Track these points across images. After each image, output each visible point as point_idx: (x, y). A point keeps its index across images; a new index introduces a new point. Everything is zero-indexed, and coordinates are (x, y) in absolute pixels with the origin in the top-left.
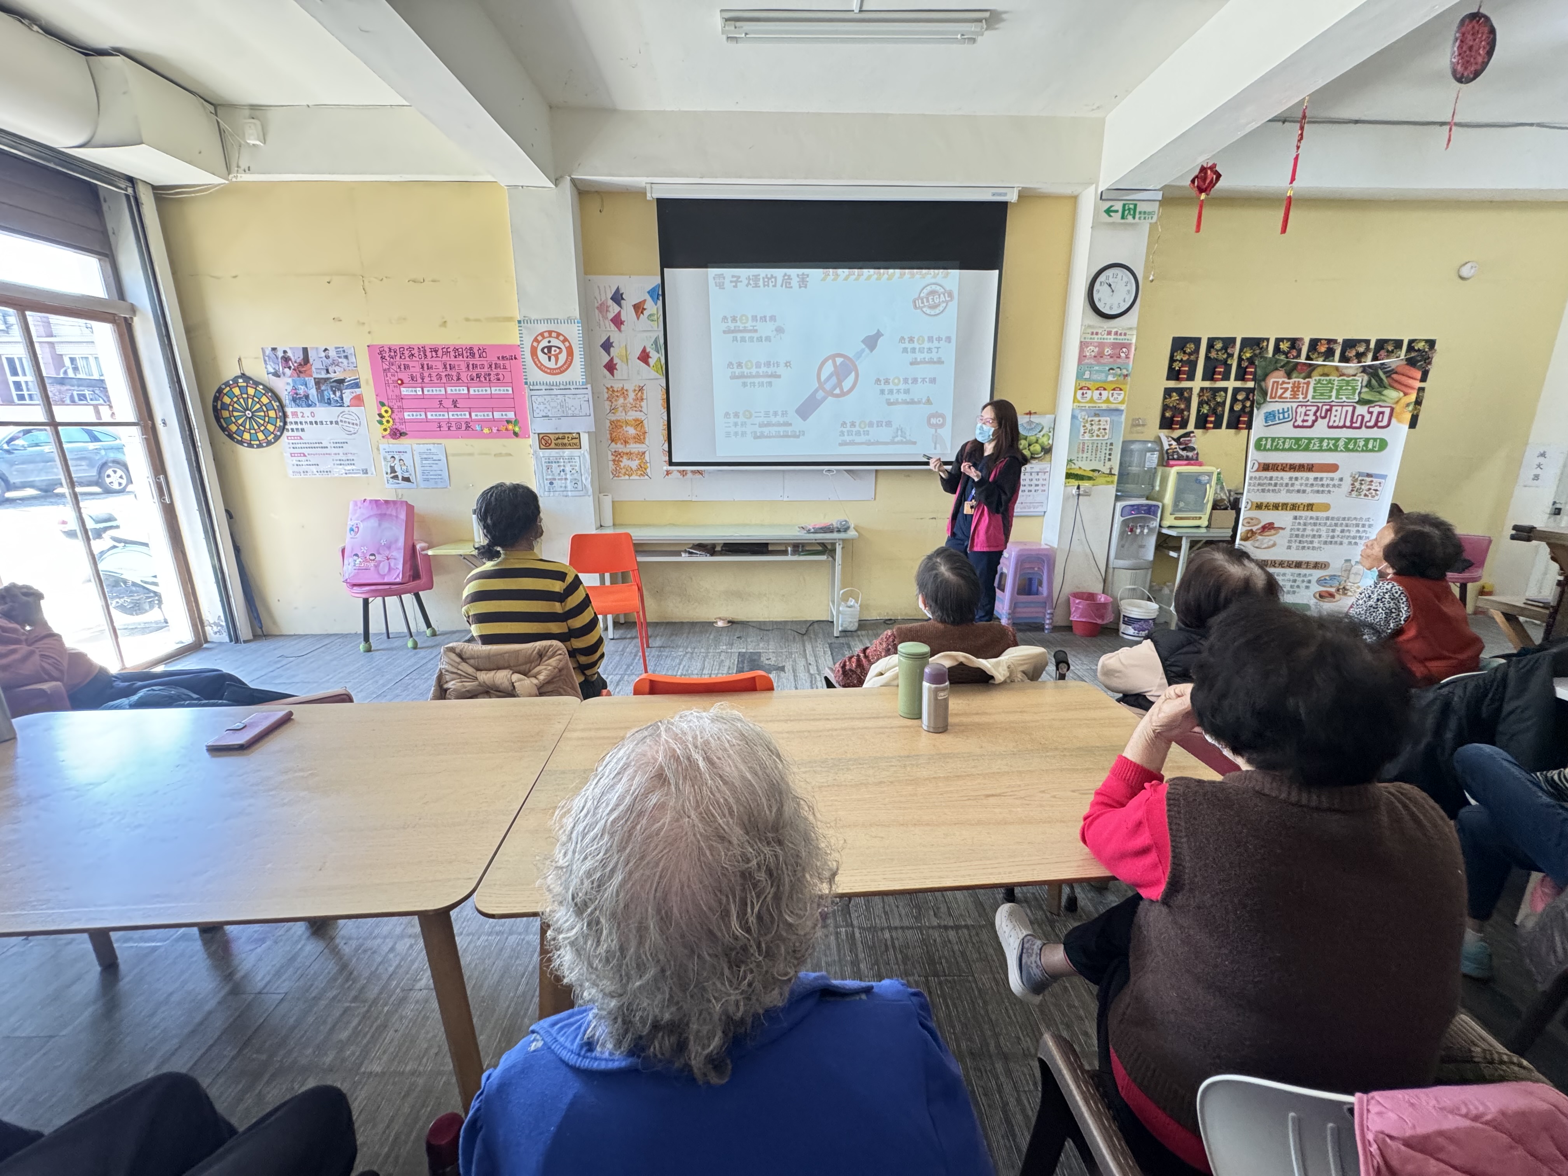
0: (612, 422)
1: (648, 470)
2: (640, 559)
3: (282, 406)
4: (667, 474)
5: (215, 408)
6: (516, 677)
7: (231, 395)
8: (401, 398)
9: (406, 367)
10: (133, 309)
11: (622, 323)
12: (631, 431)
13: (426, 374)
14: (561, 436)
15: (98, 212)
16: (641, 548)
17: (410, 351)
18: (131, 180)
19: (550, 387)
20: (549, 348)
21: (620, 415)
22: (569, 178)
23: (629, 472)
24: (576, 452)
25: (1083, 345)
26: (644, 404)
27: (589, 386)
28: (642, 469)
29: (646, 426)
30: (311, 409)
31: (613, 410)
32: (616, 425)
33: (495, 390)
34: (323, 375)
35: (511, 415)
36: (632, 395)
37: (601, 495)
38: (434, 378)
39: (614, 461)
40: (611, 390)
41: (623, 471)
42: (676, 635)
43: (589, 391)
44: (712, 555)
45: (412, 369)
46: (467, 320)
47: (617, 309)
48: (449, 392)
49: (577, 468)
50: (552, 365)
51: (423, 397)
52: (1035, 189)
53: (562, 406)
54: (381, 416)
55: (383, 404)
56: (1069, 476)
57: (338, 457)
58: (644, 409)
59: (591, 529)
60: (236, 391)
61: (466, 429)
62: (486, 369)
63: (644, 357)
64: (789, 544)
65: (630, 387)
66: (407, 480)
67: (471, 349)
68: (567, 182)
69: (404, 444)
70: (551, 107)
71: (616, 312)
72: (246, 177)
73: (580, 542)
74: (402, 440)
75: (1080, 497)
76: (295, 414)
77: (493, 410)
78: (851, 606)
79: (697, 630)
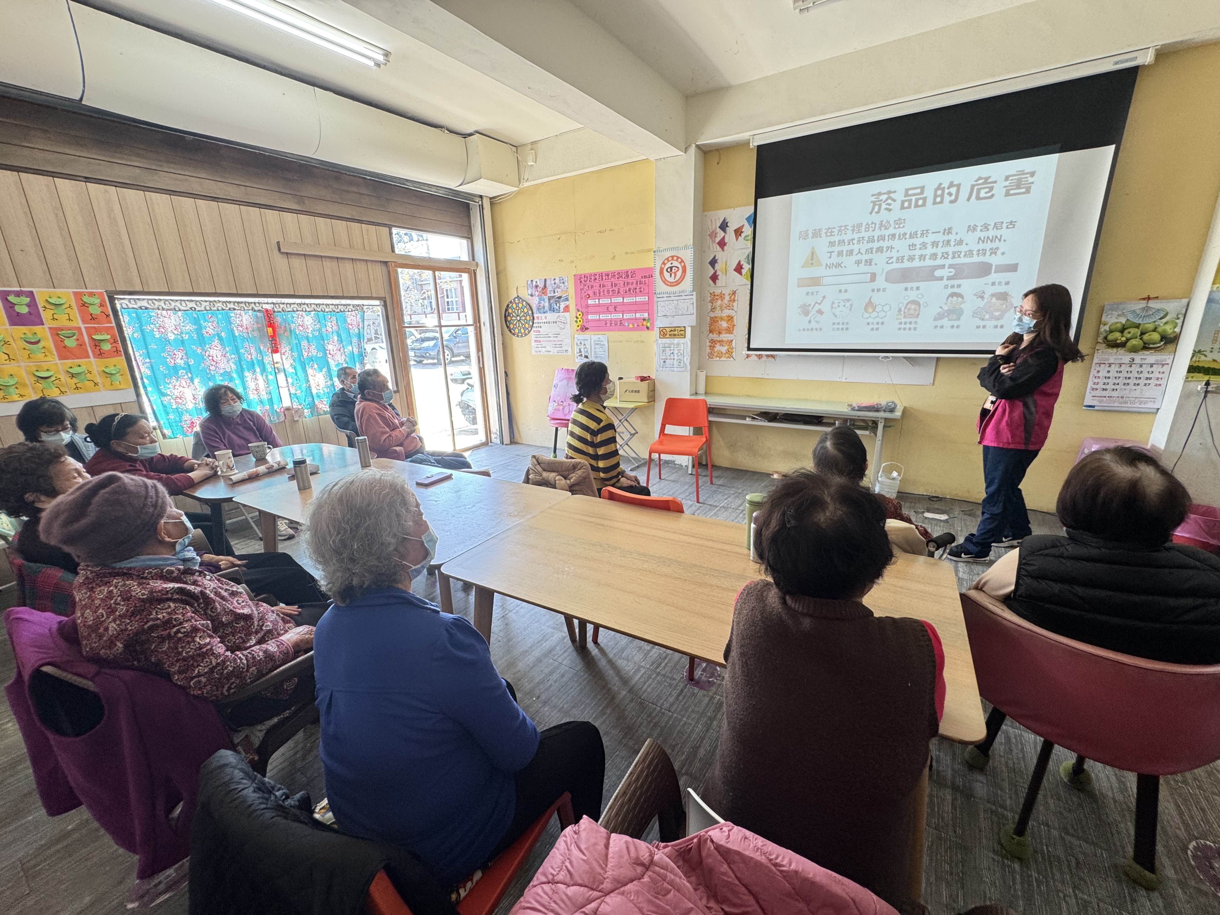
0: (711, 318)
1: (734, 354)
2: (711, 419)
3: (533, 313)
4: (747, 357)
5: (505, 314)
6: (559, 477)
7: (512, 308)
8: (588, 306)
9: (592, 287)
10: (477, 265)
11: (725, 244)
12: (724, 324)
13: (602, 291)
14: (673, 329)
15: (469, 216)
16: (711, 411)
17: (594, 277)
18: (481, 197)
19: (670, 295)
20: (671, 268)
21: (718, 313)
22: (694, 145)
23: (720, 355)
24: (682, 341)
26: (735, 304)
27: (694, 293)
28: (729, 354)
29: (735, 321)
30: (545, 315)
31: (713, 309)
32: (714, 320)
33: (638, 299)
34: (552, 295)
35: (646, 315)
36: (727, 298)
37: (698, 371)
38: (606, 293)
39: (710, 346)
40: (713, 295)
41: (716, 354)
42: (737, 479)
43: (694, 297)
44: (770, 421)
45: (595, 288)
46: (627, 253)
47: (722, 234)
48: (613, 301)
49: (682, 352)
50: (672, 280)
51: (599, 305)
52: (1188, 40)
53: (676, 308)
54: (577, 318)
55: (578, 311)
57: (555, 343)
58: (735, 308)
59: (685, 394)
60: (514, 306)
61: (619, 325)
62: (634, 285)
63: (739, 269)
65: (727, 292)
67: (627, 272)
68: (693, 149)
69: (587, 335)
70: (687, 98)
71: (722, 237)
72: (526, 184)
73: (671, 403)
74: (587, 332)
75: (1209, 395)
76: (538, 318)
77: (635, 312)
78: (894, 479)
79: (755, 478)
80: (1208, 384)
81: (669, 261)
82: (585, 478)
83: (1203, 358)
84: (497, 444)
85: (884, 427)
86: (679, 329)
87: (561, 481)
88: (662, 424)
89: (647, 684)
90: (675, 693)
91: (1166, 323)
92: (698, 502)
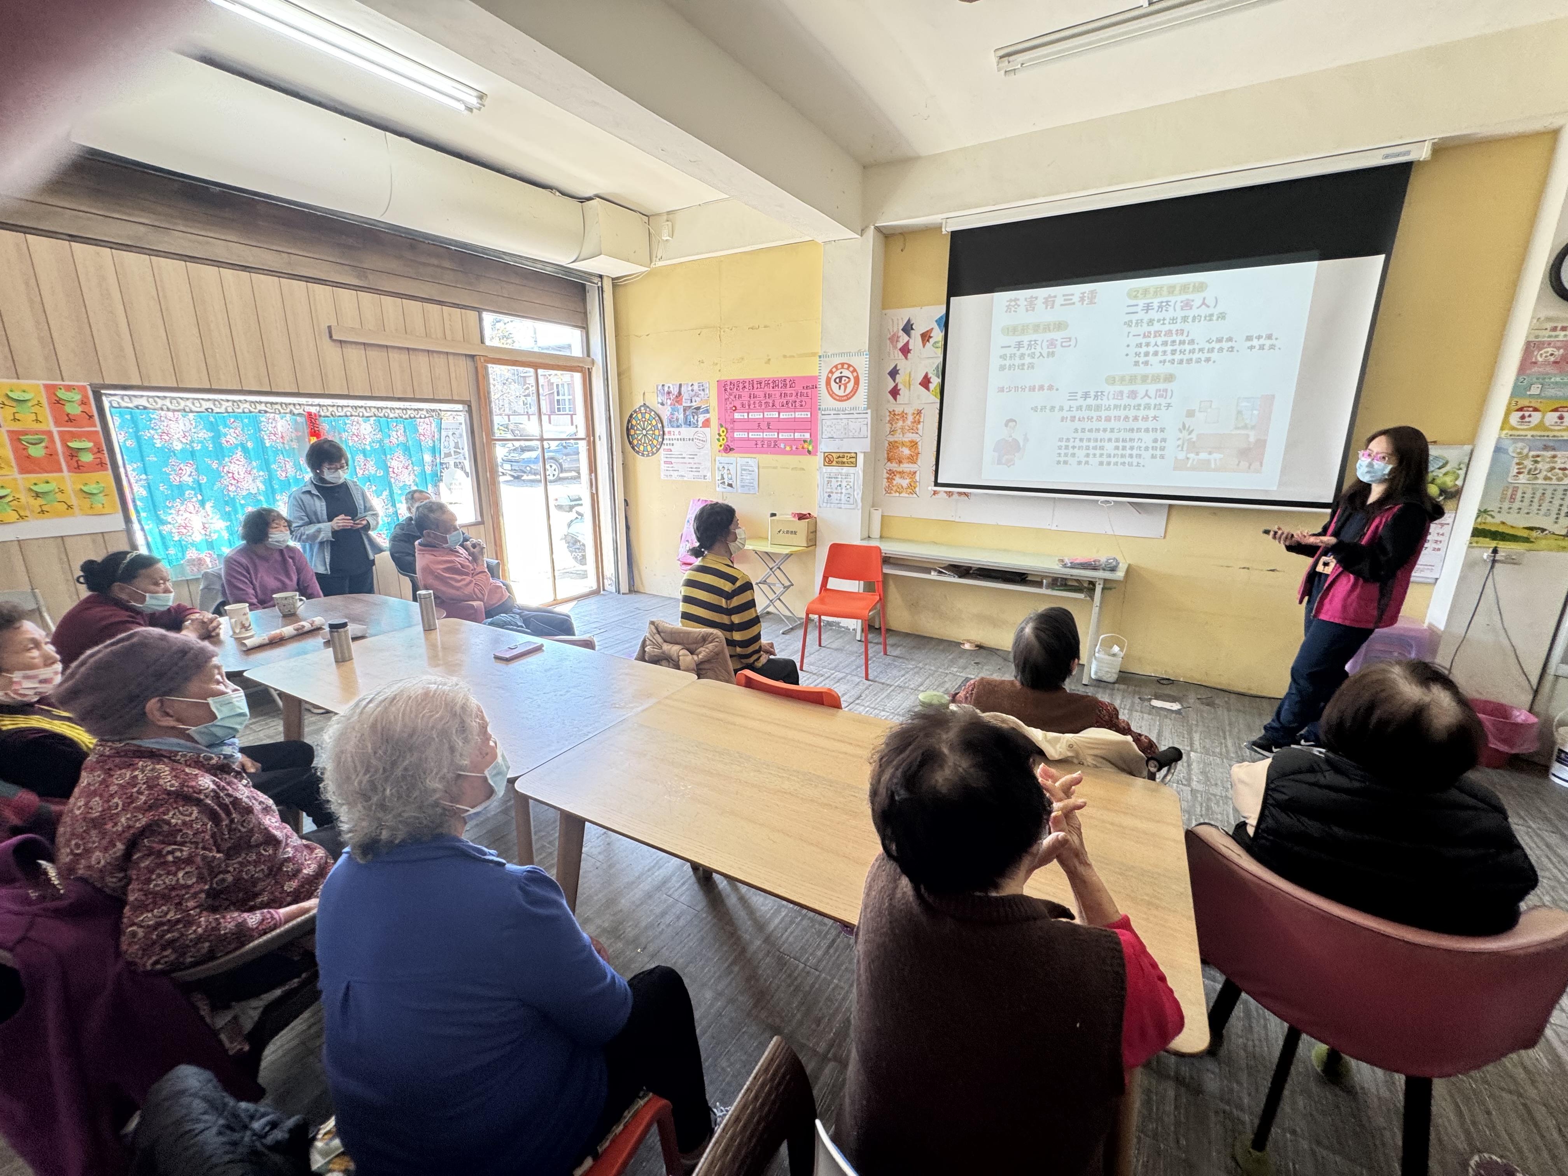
0: (890, 443)
1: (917, 489)
2: (887, 570)
3: (663, 427)
4: (934, 494)
5: (627, 427)
6: (685, 652)
7: (637, 419)
8: (734, 421)
9: (740, 396)
10: (593, 362)
11: (909, 351)
12: (906, 451)
13: (752, 402)
15: (584, 300)
16: (887, 560)
17: (742, 384)
18: (601, 277)
19: (838, 411)
20: (840, 378)
21: (898, 437)
22: (872, 227)
23: (900, 490)
24: (852, 470)
25: (1530, 347)
26: (920, 426)
27: (869, 411)
28: (912, 488)
29: (920, 447)
30: (679, 429)
31: (892, 432)
32: (893, 446)
33: (798, 415)
34: (689, 404)
35: (807, 436)
36: (910, 418)
37: (872, 509)
38: (757, 405)
39: (888, 478)
40: (893, 413)
41: (894, 489)
42: (919, 648)
43: (869, 416)
44: (960, 577)
45: (743, 398)
46: (785, 356)
47: (906, 338)
48: (766, 416)
49: (851, 484)
50: (841, 393)
51: (748, 420)
53: (845, 429)
54: (719, 435)
55: (722, 426)
56: (1478, 533)
57: (690, 466)
58: (920, 432)
59: (854, 539)
60: (640, 416)
61: (773, 447)
62: (793, 397)
63: (925, 382)
64: (1046, 577)
65: (910, 411)
66: (730, 485)
67: (785, 380)
68: (871, 232)
69: (732, 457)
70: (864, 167)
71: (905, 341)
72: (660, 264)
73: (837, 551)
74: (731, 454)
75: (1497, 565)
76: (669, 432)
77: (795, 431)
78: (1114, 655)
79: (941, 647)
80: (1495, 551)
81: (837, 369)
82: (717, 654)
83: (1489, 519)
84: (611, 593)
85: (1103, 589)
86: (849, 455)
87: (687, 658)
88: (824, 576)
89: (789, 930)
90: (825, 944)
91: (1445, 474)
92: (867, 679)
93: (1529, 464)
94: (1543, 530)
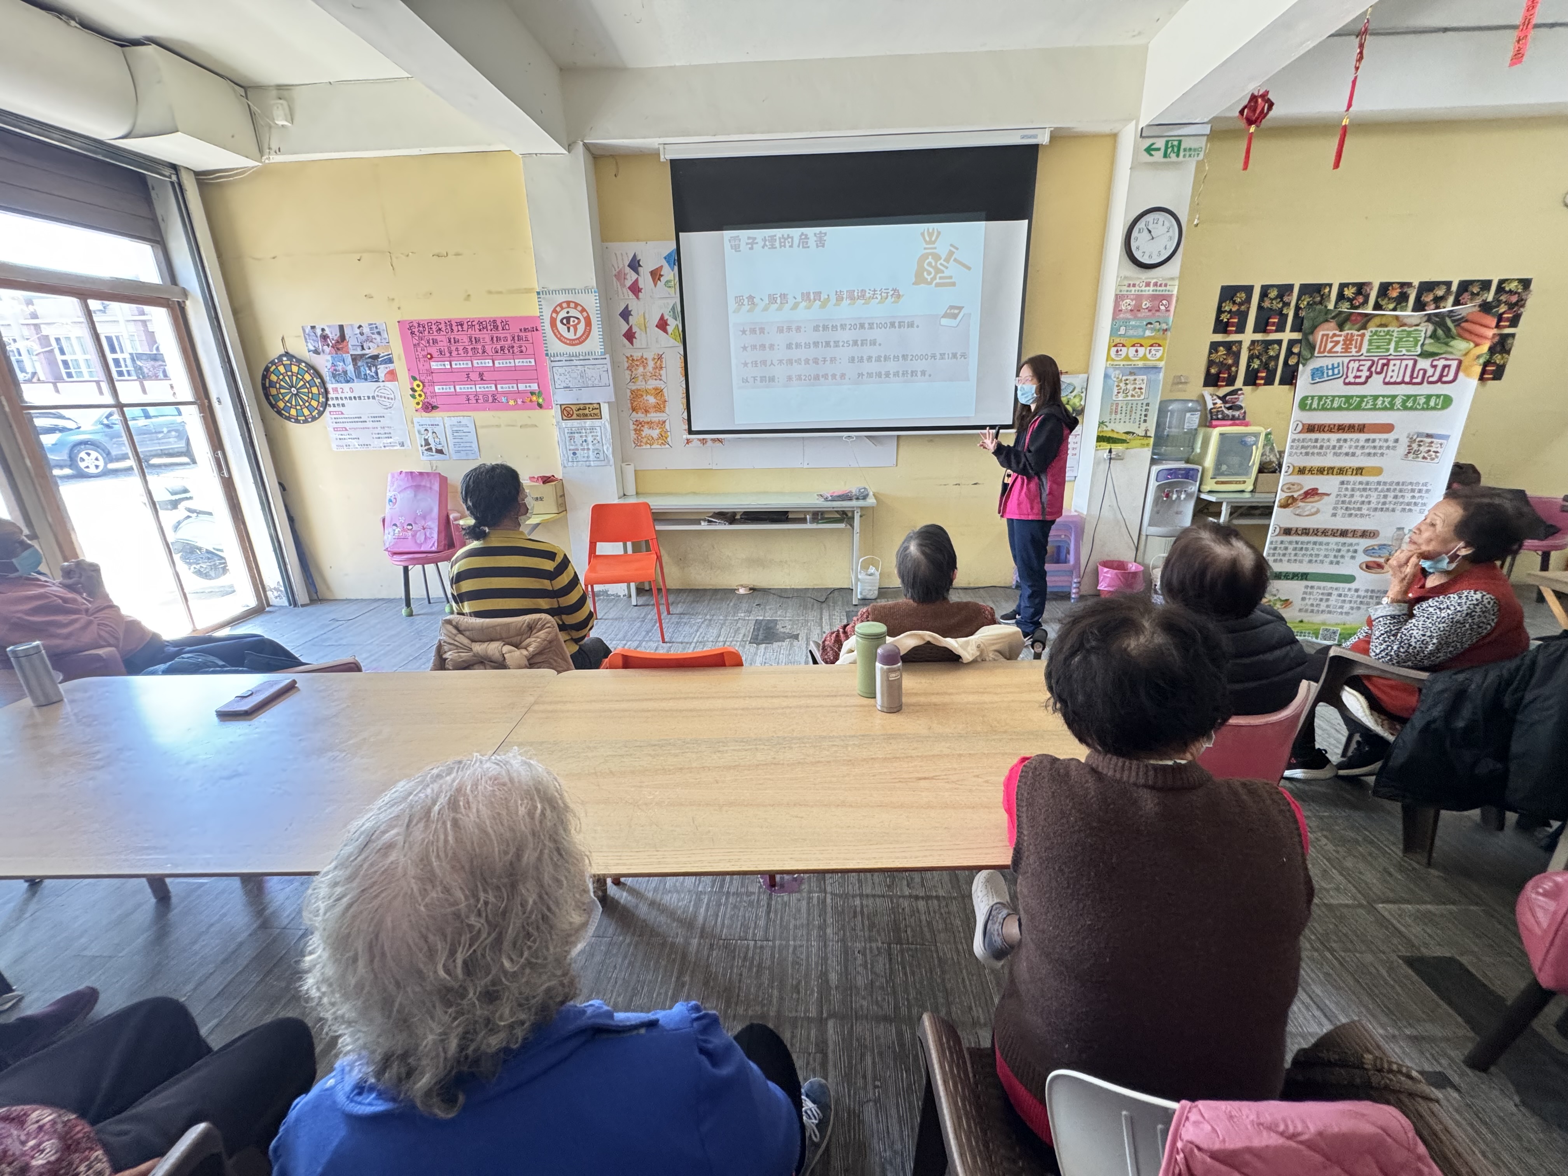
0: (632, 392)
1: (669, 439)
2: (658, 528)
3: (323, 383)
4: (687, 443)
5: (264, 385)
6: (506, 648)
7: (277, 373)
8: (431, 372)
9: (435, 342)
10: (185, 293)
11: (640, 290)
12: (652, 400)
13: (453, 348)
14: (582, 407)
15: (149, 201)
16: (660, 517)
17: (437, 326)
18: (174, 167)
19: (571, 357)
20: (568, 319)
21: (640, 384)
22: (581, 143)
23: (651, 441)
24: (597, 423)
25: (1119, 298)
26: (663, 372)
27: (607, 356)
28: (663, 438)
29: (666, 394)
30: (349, 385)
31: (633, 379)
32: (636, 395)
33: (519, 362)
34: (359, 352)
35: (534, 387)
36: (651, 364)
37: (623, 465)
38: (461, 352)
39: (635, 430)
40: (631, 359)
41: (644, 440)
42: (698, 602)
43: (608, 361)
44: (731, 523)
45: (440, 344)
46: (490, 292)
47: (634, 276)
48: (475, 365)
49: (598, 438)
50: (571, 335)
51: (452, 371)
52: (1069, 128)
53: (582, 377)
54: (413, 390)
55: (415, 379)
56: (1101, 439)
57: (376, 431)
58: (664, 378)
59: (612, 498)
60: (282, 369)
61: (493, 401)
62: (509, 342)
63: (662, 325)
64: (808, 512)
65: (649, 355)
66: (440, 452)
67: (495, 321)
68: (579, 148)
69: (436, 416)
70: (561, 69)
71: (634, 279)
72: (276, 159)
73: (600, 512)
74: (434, 414)
75: (1112, 461)
76: (335, 390)
77: (517, 381)
78: (871, 575)
79: (719, 597)
80: (1110, 451)
81: (562, 309)
83: (1105, 429)
86: (591, 407)
88: (591, 543)
89: (720, 914)
90: (762, 912)
92: (664, 642)
93: (1122, 385)
94: (1133, 433)
